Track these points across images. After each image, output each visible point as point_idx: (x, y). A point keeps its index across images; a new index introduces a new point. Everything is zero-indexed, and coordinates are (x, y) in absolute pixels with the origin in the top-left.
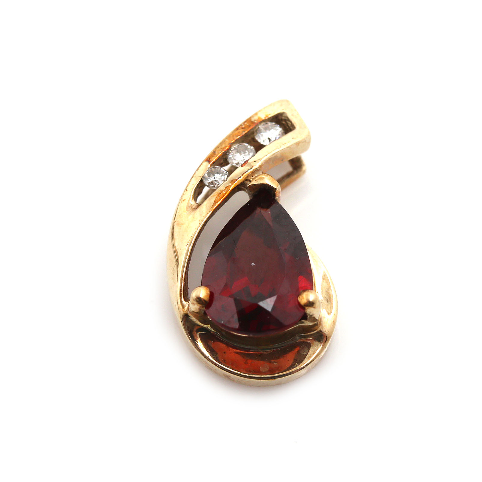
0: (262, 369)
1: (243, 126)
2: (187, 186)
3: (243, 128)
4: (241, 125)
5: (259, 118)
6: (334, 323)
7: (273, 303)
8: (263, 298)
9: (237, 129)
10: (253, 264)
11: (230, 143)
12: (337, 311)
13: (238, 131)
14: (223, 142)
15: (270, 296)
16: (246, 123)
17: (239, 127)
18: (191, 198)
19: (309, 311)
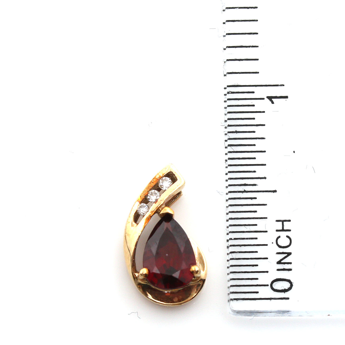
0: (174, 300)
1: (153, 181)
2: (130, 214)
3: (153, 182)
4: (152, 181)
5: (160, 176)
6: (206, 274)
7: (179, 274)
8: (174, 272)
9: (150, 183)
10: (167, 255)
11: (147, 191)
12: (207, 269)
13: (151, 184)
14: (144, 191)
15: (177, 271)
16: (154, 180)
17: (151, 182)
18: (133, 221)
19: (196, 275)
